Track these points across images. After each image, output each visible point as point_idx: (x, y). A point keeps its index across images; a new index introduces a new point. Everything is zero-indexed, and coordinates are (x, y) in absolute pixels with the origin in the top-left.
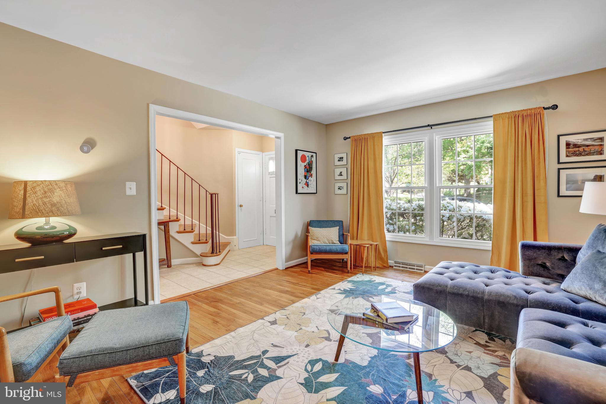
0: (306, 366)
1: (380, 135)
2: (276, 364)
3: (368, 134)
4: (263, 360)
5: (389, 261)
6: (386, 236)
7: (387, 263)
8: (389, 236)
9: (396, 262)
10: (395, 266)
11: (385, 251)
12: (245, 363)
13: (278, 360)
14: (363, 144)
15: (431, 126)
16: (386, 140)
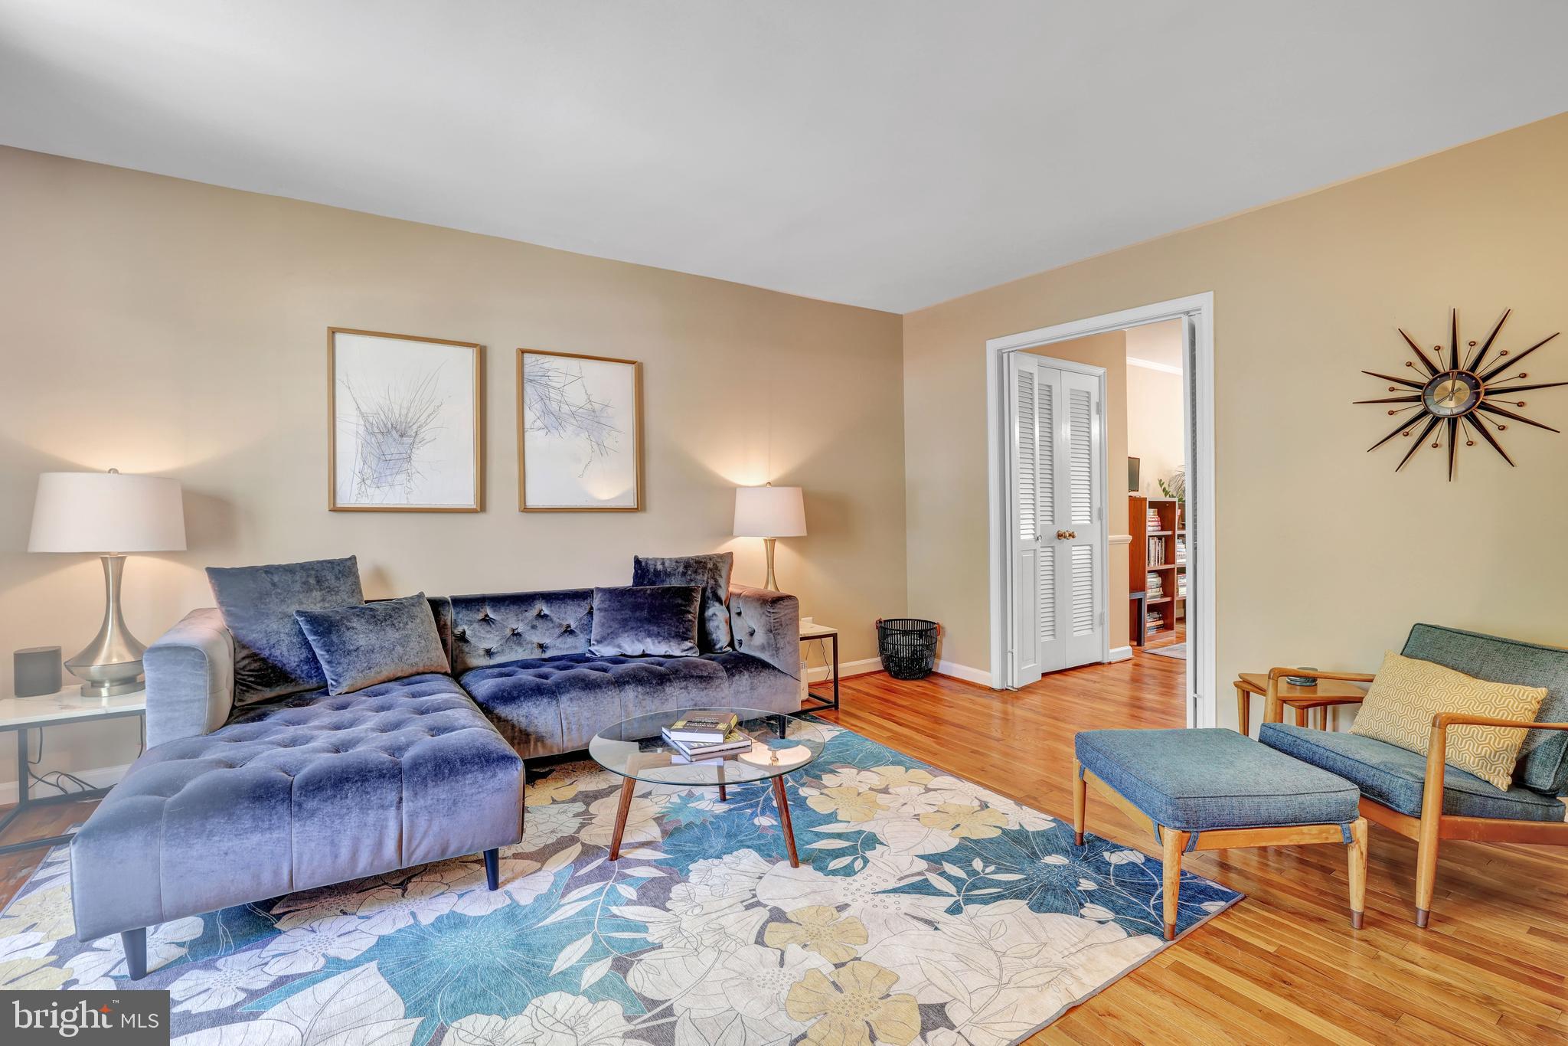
0: (863, 868)
2: (926, 880)
4: (959, 892)
12: (999, 892)
13: (923, 888)
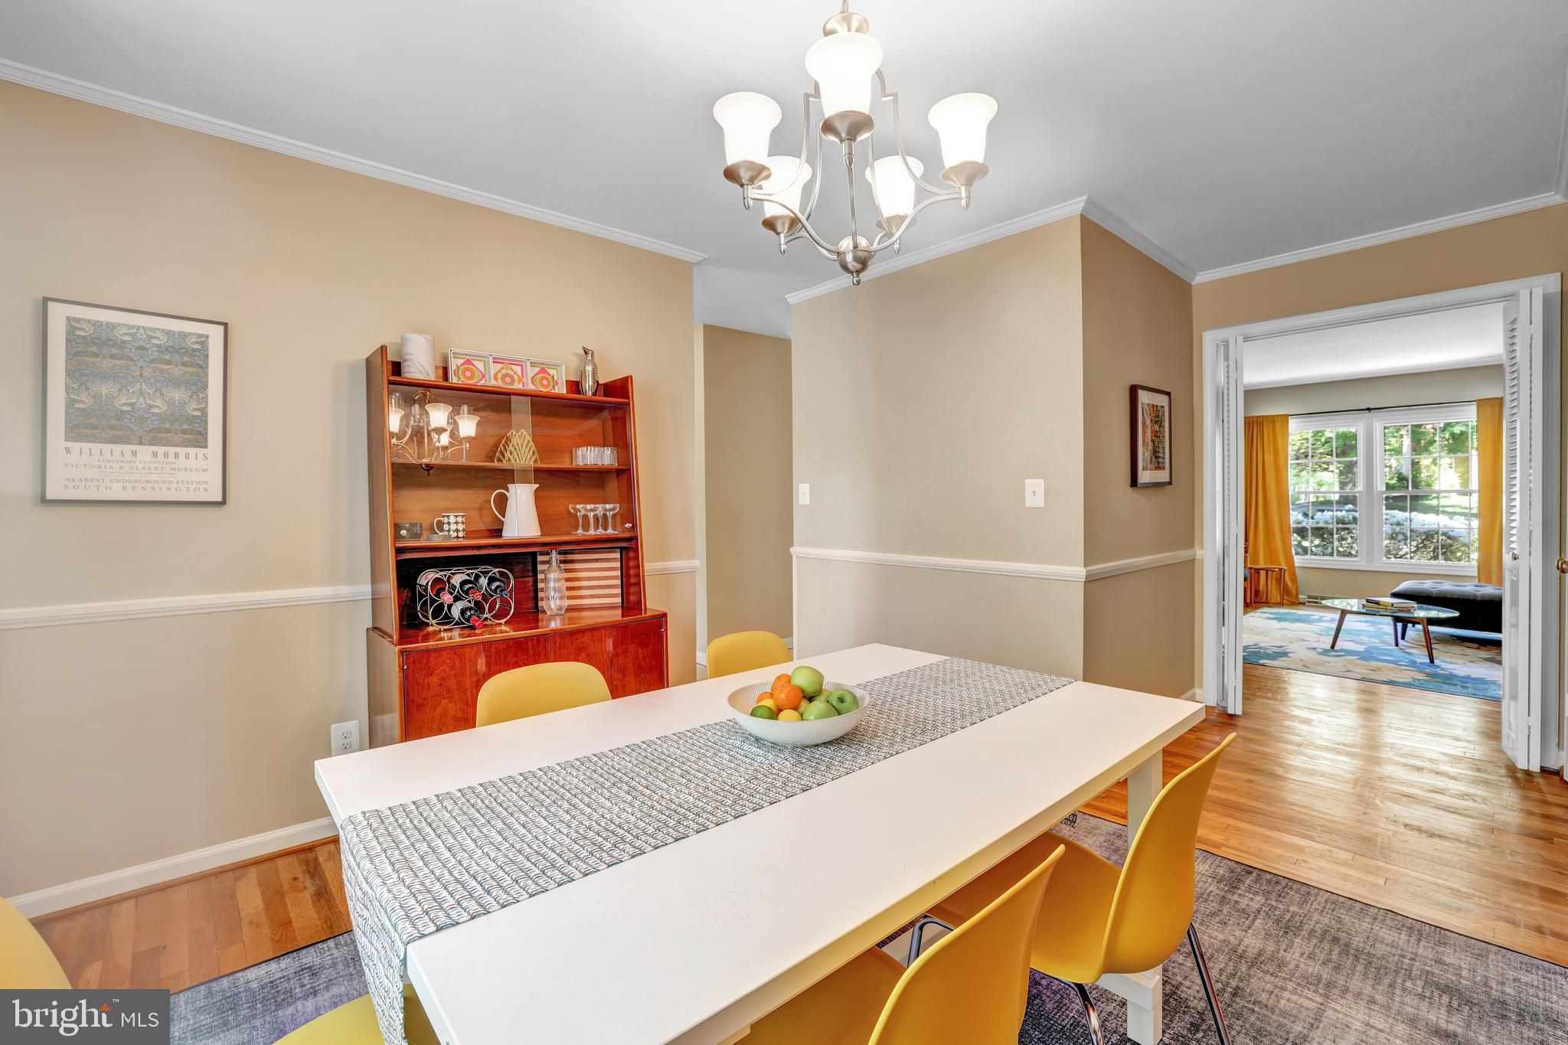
1: (1285, 418)
3: (1263, 416)
5: (1300, 596)
6: (1296, 561)
7: (1297, 598)
8: (1298, 560)
9: (1309, 597)
10: (1309, 602)
11: (1294, 580)
14: (1255, 430)
15: (1369, 409)
16: (1293, 425)
